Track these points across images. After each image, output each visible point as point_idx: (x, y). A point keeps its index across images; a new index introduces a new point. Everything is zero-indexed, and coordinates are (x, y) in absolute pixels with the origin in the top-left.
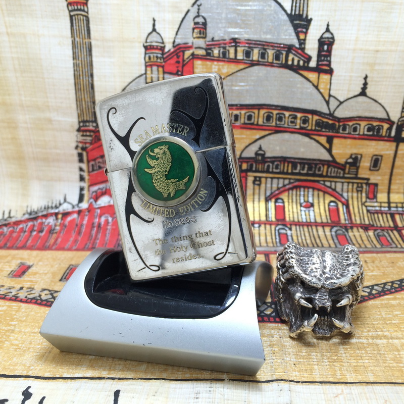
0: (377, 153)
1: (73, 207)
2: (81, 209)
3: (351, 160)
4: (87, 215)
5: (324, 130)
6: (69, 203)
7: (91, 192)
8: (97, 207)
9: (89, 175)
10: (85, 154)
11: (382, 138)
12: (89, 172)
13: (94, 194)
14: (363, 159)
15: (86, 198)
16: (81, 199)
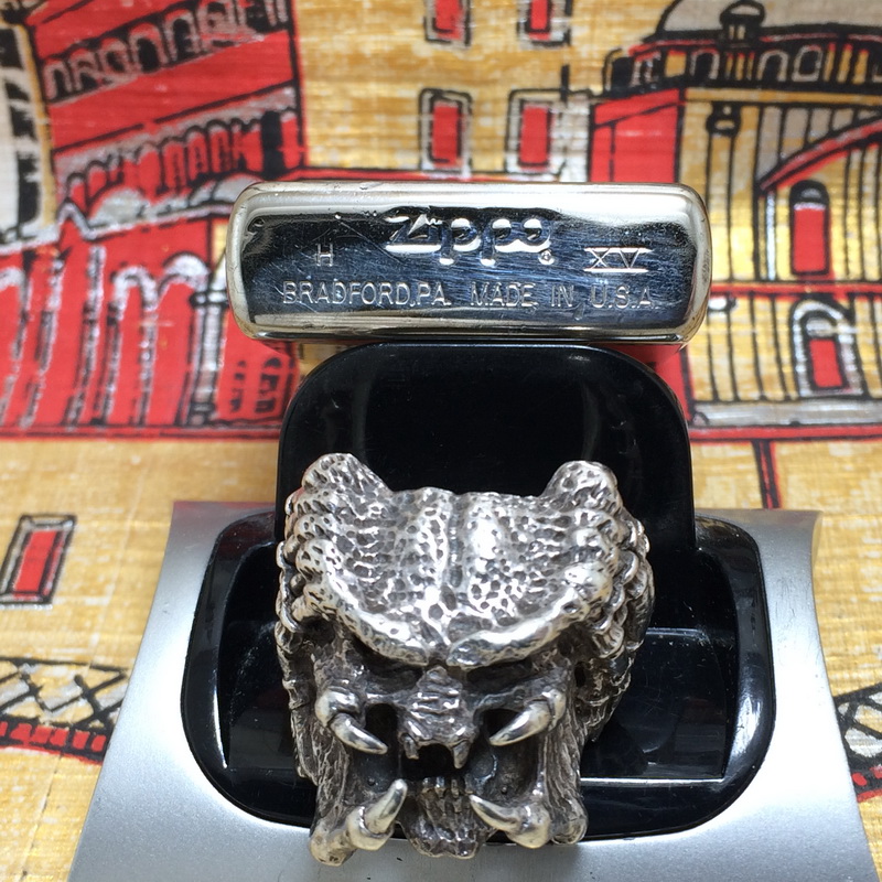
4: (57, 272)
7: (62, 179)
8: (94, 234)
9: (47, 112)
10: (20, 33)
12: (44, 99)
13: (77, 183)
15: (46, 200)
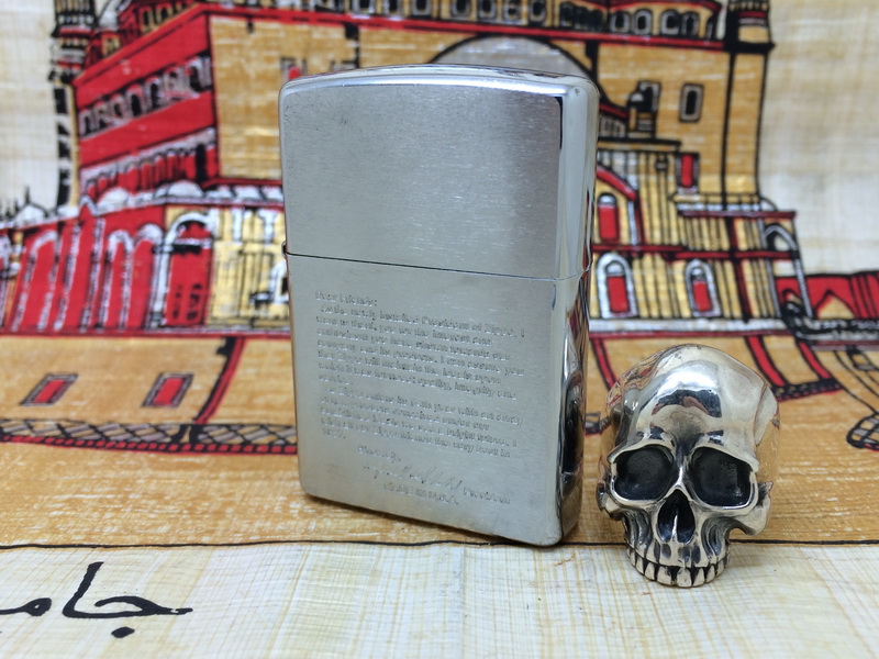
0: (691, 78)
1: (46, 215)
2: (62, 219)
3: (638, 98)
4: (76, 234)
5: (578, 27)
6: (37, 206)
7: (84, 182)
8: (100, 213)
9: (79, 143)
10: (69, 91)
11: (699, 43)
12: (78, 135)
13: (91, 185)
14: (664, 94)
15: (73, 194)
16: (63, 197)
